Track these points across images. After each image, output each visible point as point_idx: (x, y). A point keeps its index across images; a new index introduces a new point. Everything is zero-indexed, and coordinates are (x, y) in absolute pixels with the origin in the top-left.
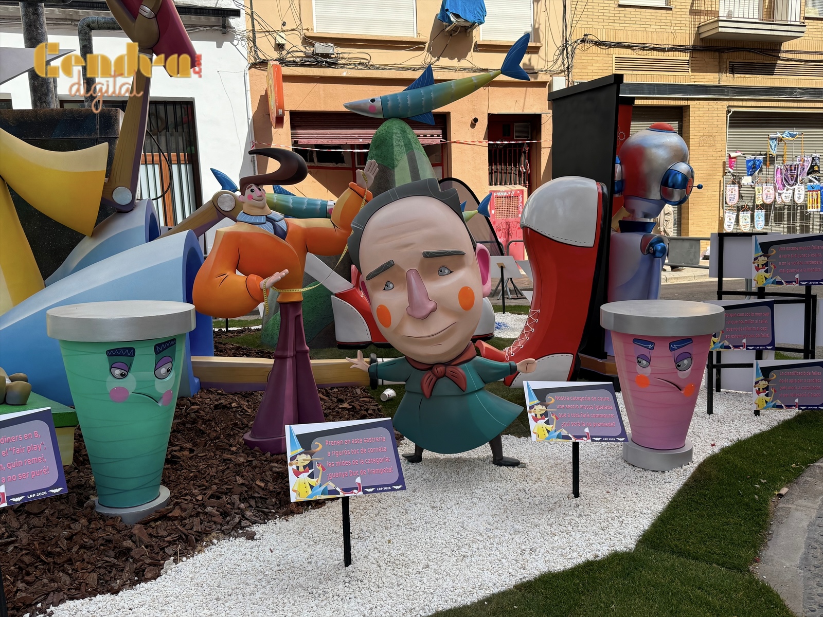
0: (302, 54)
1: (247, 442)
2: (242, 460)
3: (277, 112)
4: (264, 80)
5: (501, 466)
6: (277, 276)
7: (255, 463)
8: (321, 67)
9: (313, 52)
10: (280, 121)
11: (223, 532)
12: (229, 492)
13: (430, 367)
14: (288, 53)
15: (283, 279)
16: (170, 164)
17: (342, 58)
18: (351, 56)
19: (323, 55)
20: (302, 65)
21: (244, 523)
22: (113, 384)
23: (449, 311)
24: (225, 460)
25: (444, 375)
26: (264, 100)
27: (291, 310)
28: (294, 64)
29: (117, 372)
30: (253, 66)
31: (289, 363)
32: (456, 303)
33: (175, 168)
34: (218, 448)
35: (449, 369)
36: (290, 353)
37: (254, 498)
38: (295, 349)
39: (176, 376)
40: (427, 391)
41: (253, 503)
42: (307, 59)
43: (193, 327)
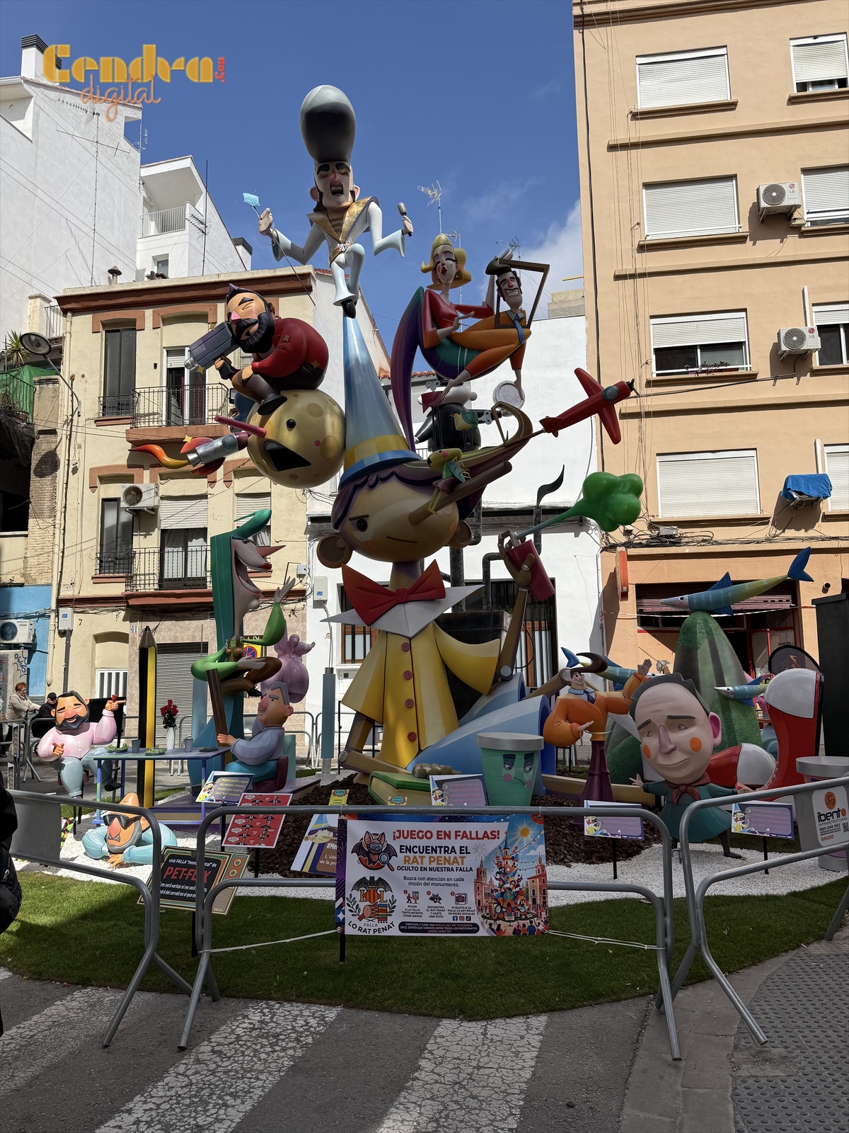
0: (648, 537)
1: (571, 825)
2: (567, 832)
3: (622, 589)
4: (612, 560)
5: (728, 856)
6: (588, 724)
7: (574, 834)
8: (665, 546)
9: (658, 534)
10: (625, 595)
11: (554, 861)
12: (559, 845)
13: (677, 786)
14: (635, 537)
15: (590, 726)
16: (533, 630)
17: (685, 537)
18: (693, 535)
19: (666, 536)
20: (647, 546)
21: (565, 860)
22: (505, 772)
23: (684, 751)
24: (558, 831)
25: (686, 792)
26: (613, 577)
27: (598, 746)
28: (640, 545)
29: (507, 766)
30: (604, 549)
31: (596, 778)
32: (688, 746)
33: (537, 634)
34: (554, 824)
35: (689, 788)
36: (597, 772)
37: (572, 851)
38: (600, 770)
39: (534, 773)
40: (675, 801)
41: (572, 853)
42: (651, 541)
43: (543, 748)
